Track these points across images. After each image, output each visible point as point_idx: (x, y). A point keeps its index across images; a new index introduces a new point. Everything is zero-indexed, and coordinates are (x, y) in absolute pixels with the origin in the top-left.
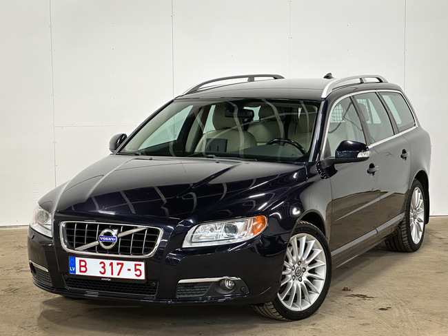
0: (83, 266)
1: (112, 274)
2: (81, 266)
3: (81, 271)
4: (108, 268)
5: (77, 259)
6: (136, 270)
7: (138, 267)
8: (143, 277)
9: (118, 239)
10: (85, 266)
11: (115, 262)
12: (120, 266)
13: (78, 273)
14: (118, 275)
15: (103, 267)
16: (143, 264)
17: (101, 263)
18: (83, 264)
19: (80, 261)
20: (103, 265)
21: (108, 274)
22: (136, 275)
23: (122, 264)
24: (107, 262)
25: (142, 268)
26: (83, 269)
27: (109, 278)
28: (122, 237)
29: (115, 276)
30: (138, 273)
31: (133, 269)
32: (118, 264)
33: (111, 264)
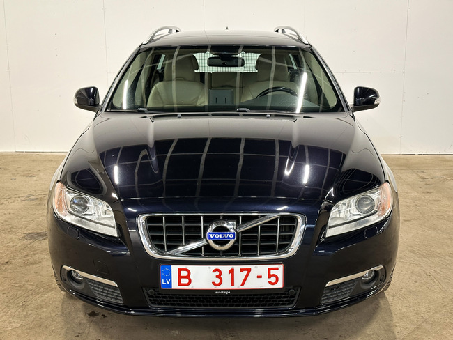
0: (184, 277)
1: (233, 284)
2: (180, 277)
3: (180, 284)
4: (226, 277)
5: (175, 269)
6: (270, 276)
7: (273, 272)
8: (280, 285)
9: (238, 234)
10: (188, 277)
11: (237, 268)
12: (246, 272)
13: (175, 286)
14: (243, 285)
15: (219, 277)
16: (281, 267)
17: (214, 271)
18: (184, 273)
19: (180, 270)
20: (217, 273)
21: (226, 285)
22: (270, 283)
23: (249, 270)
24: (225, 269)
25: (280, 271)
26: (185, 281)
27: (228, 290)
28: (243, 232)
29: (237, 286)
30: (273, 280)
31: (265, 274)
32: (242, 270)
33: (232, 271)
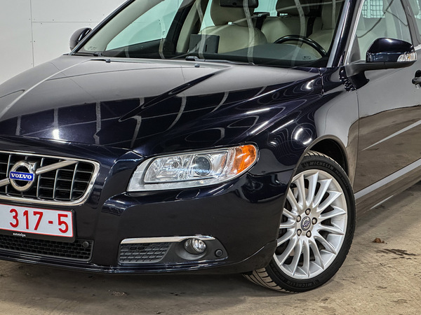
1: (27, 228)
4: (22, 218)
6: (60, 223)
7: (63, 219)
8: (70, 234)
9: (37, 176)
11: (31, 211)
12: (38, 216)
14: (36, 229)
15: (15, 217)
16: (70, 214)
17: (12, 211)
20: (14, 214)
21: (22, 228)
22: (60, 230)
23: (41, 214)
24: (21, 210)
25: (69, 220)
27: (24, 233)
28: (43, 175)
29: (31, 230)
30: (63, 227)
31: (56, 222)
32: (35, 213)
33: (26, 213)
